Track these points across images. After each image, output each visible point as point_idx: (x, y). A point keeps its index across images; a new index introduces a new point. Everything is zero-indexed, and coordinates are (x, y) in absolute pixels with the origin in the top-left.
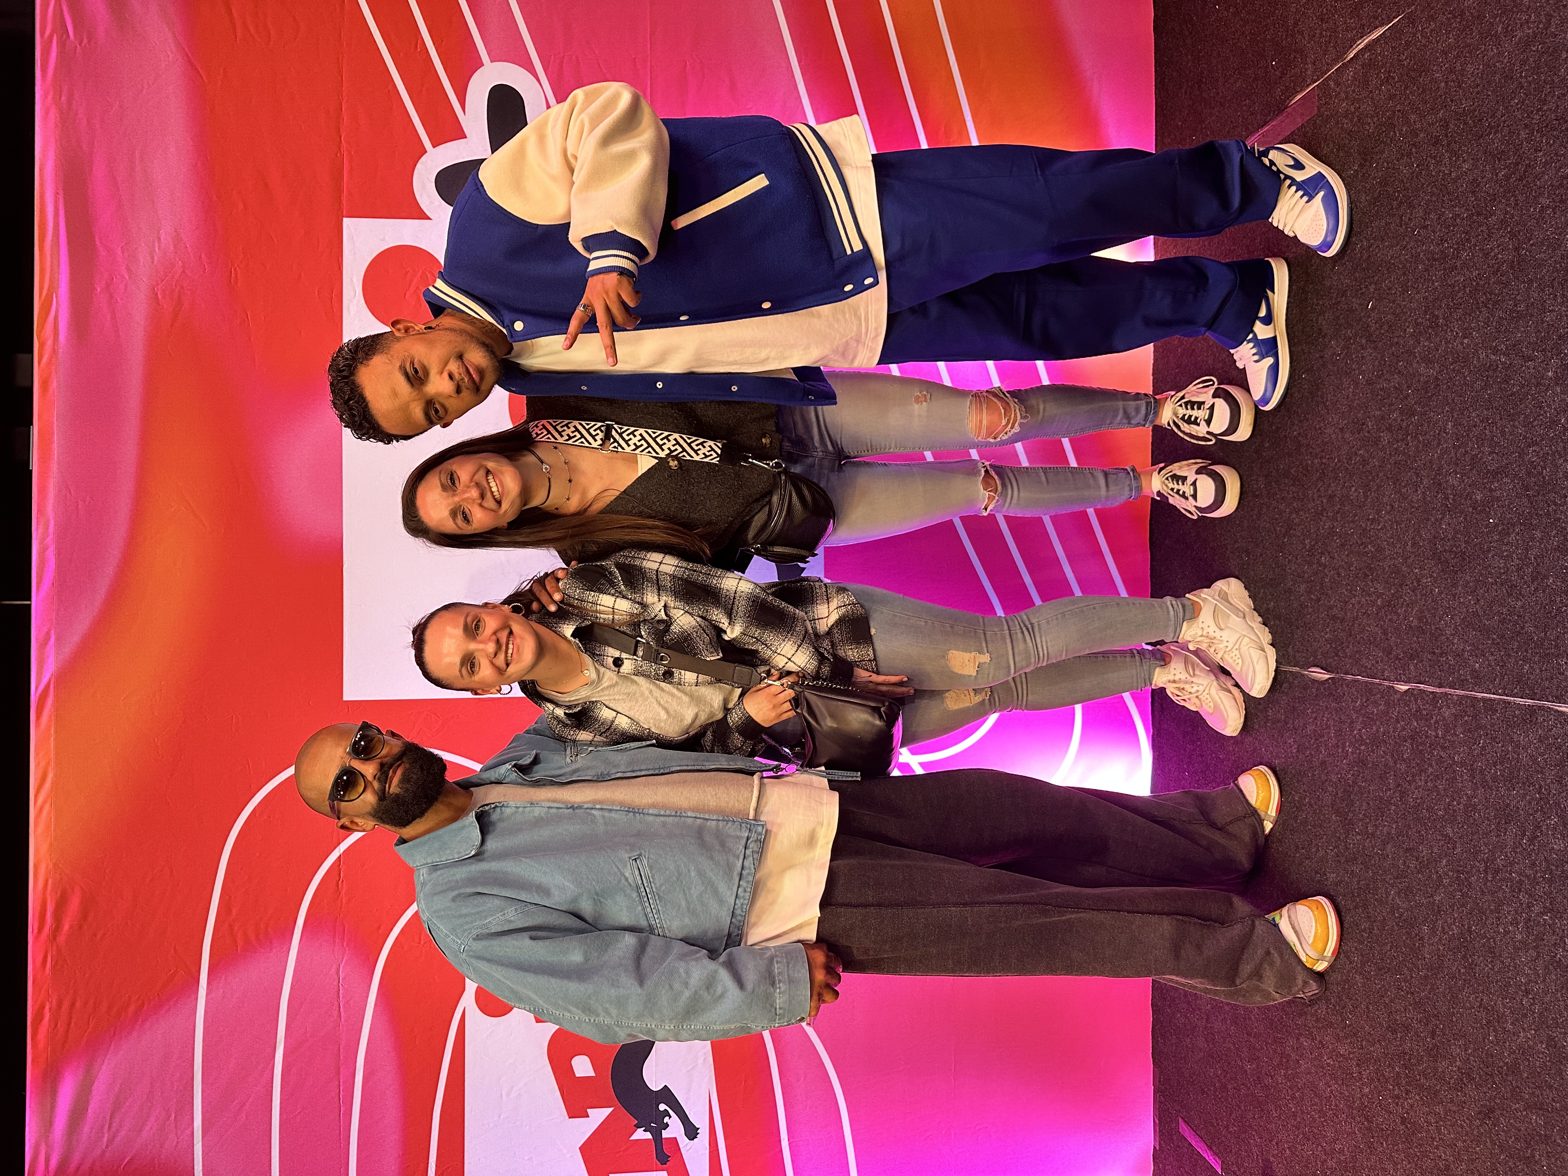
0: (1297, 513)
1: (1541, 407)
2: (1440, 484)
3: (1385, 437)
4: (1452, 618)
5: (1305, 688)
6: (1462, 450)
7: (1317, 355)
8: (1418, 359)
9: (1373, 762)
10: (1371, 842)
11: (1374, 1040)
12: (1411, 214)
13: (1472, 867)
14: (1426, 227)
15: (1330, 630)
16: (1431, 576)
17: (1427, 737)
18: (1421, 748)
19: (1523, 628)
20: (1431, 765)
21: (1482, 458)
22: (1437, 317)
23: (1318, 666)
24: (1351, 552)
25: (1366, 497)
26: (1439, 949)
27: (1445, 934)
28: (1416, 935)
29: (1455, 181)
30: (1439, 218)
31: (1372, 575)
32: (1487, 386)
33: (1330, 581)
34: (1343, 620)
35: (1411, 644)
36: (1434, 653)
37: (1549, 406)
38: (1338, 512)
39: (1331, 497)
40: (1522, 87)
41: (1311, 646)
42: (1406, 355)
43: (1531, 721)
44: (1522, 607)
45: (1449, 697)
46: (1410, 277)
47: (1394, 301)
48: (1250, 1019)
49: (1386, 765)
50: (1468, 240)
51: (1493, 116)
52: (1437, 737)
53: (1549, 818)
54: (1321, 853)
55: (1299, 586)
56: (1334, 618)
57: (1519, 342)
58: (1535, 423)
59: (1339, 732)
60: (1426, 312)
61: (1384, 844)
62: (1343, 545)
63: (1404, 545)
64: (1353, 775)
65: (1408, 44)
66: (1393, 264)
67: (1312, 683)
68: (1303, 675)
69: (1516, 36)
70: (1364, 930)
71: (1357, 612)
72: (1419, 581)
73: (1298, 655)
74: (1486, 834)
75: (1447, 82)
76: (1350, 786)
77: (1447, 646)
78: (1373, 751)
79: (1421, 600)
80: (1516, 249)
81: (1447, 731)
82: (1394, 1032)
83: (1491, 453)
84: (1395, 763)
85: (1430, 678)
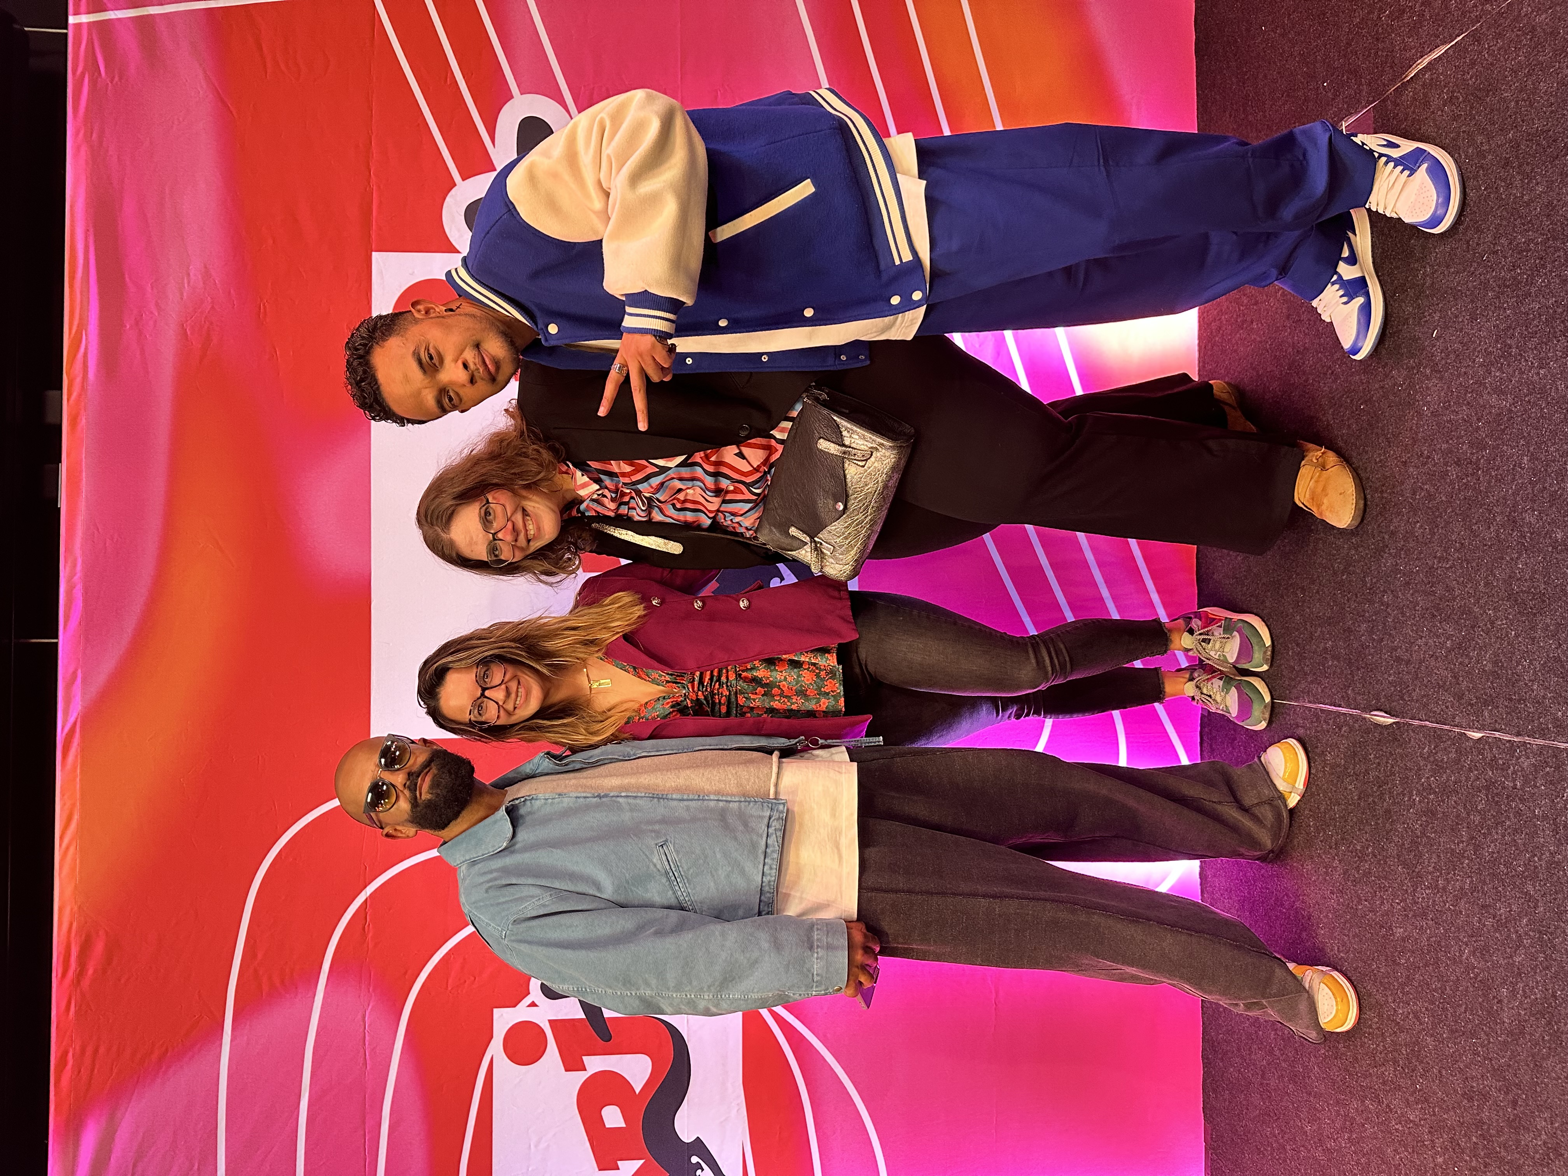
0: (1356, 549)
2: (1515, 522)
3: (1453, 472)
4: (1531, 663)
5: (1368, 731)
6: (1539, 486)
7: (1377, 386)
8: (1489, 390)
9: (1443, 813)
10: (1442, 896)
11: (1448, 1106)
12: (1479, 239)
13: (1557, 928)
14: (1496, 252)
15: (1395, 672)
16: (1507, 618)
17: (1503, 788)
18: (1496, 799)
20: (1509, 818)
22: (1510, 347)
23: (1381, 710)
24: (1418, 591)
25: (1433, 534)
26: (1520, 1014)
27: (1526, 998)
28: (1494, 997)
29: (1528, 205)
30: (1510, 243)
31: (1440, 615)
33: (1393, 620)
34: (1408, 662)
35: (1485, 688)
36: (1511, 700)
38: (1401, 549)
39: (1393, 534)
41: (1373, 688)
42: (1476, 386)
45: (1528, 746)
46: (1479, 304)
47: (1461, 330)
48: (1309, 1077)
49: (1458, 816)
50: (1544, 266)
52: (1515, 787)
54: (1386, 907)
55: (1359, 626)
56: (1398, 660)
59: (1405, 780)
60: (1497, 341)
61: (1457, 899)
62: (1408, 583)
63: (1476, 584)
64: (1421, 825)
65: (1473, 63)
66: (1459, 291)
67: (1374, 728)
68: (1365, 718)
70: (1435, 990)
71: (1424, 654)
72: (1492, 623)
73: (1359, 698)
75: (1517, 102)
76: (1418, 837)
77: (1526, 693)
78: (1443, 801)
79: (1495, 642)
81: (1526, 782)
82: (1471, 1099)
84: (1468, 814)
85: (1506, 725)
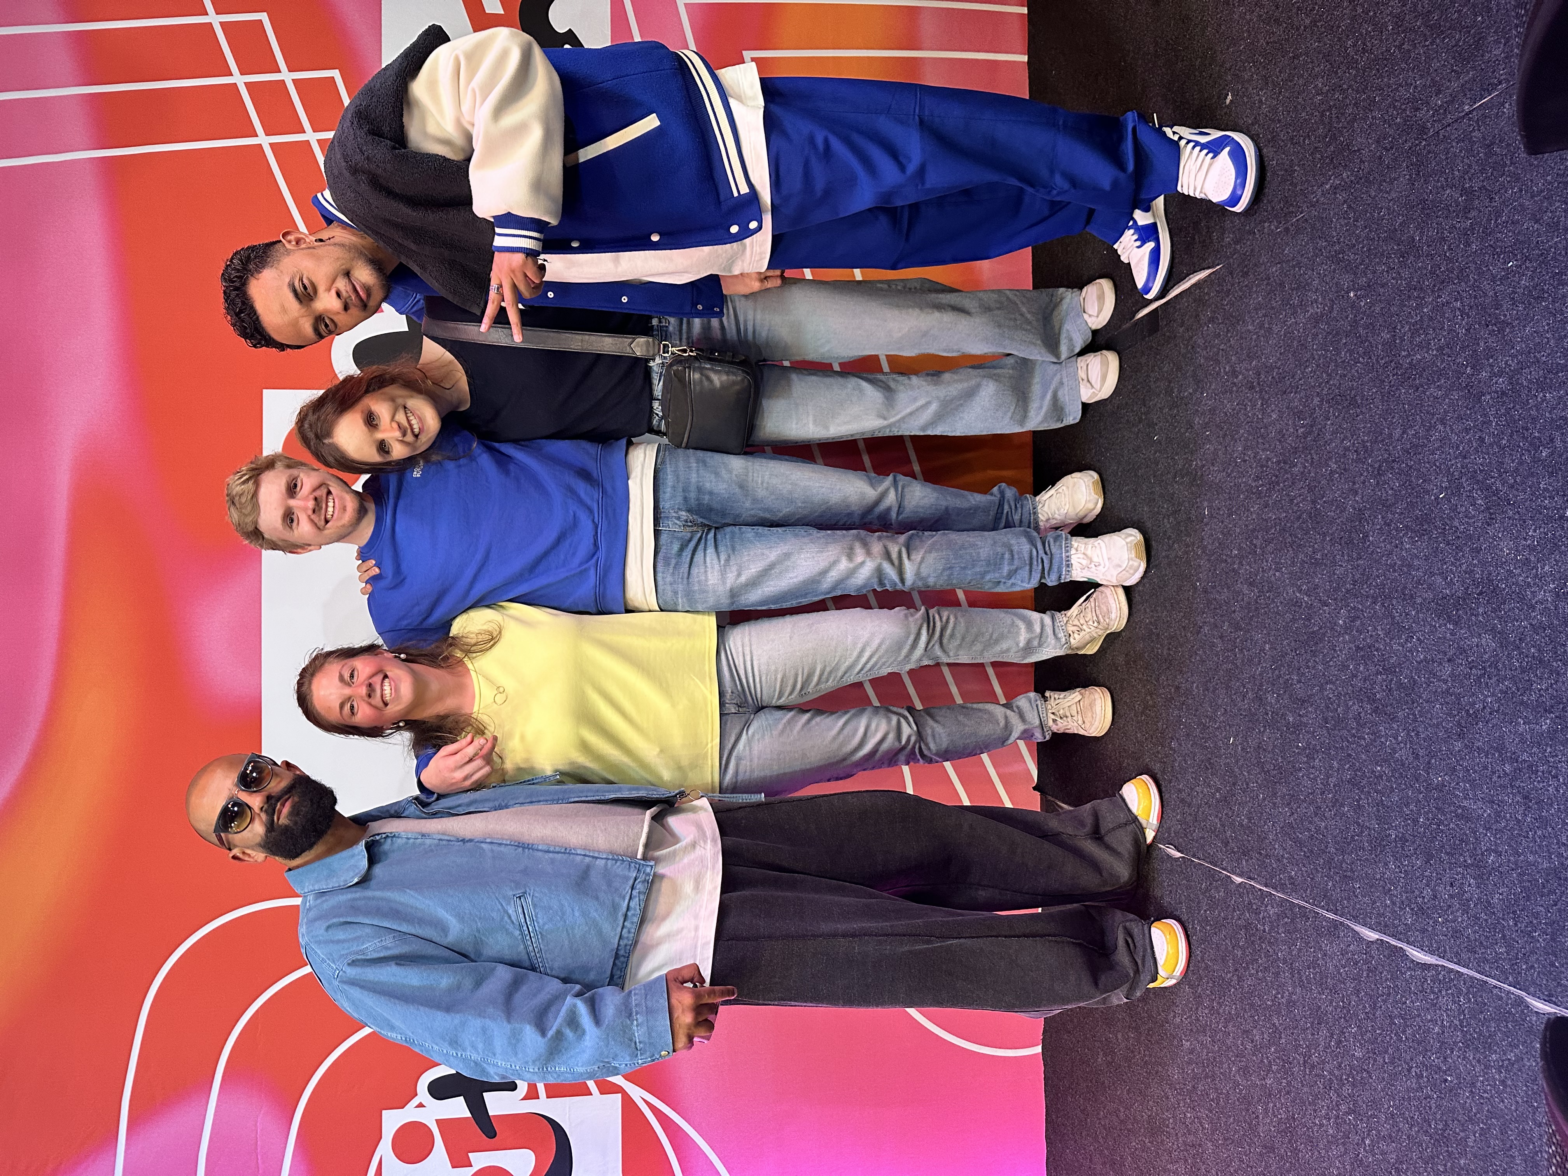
0: (1151, 695)
1: (1335, 650)
2: (1261, 699)
4: (1273, 825)
5: (1161, 862)
6: (1277, 672)
7: (1164, 554)
10: (1216, 1018)
12: (1234, 446)
13: (1294, 1059)
14: (1245, 461)
15: (1181, 811)
16: (1257, 782)
17: (1257, 930)
18: (1252, 939)
19: (1326, 847)
20: (1260, 957)
21: (1292, 685)
22: (1255, 547)
23: (1171, 844)
24: (1195, 744)
25: (1205, 695)
26: (1271, 1130)
27: (1274, 1117)
28: (1253, 1113)
30: (1255, 457)
31: (1212, 769)
32: (1294, 620)
34: (1189, 805)
35: (1243, 840)
36: (1261, 854)
37: (1340, 650)
38: (1183, 704)
39: (1177, 688)
40: (1314, 359)
42: (1234, 573)
43: (1334, 934)
44: (1326, 828)
45: (1273, 896)
46: (1234, 503)
47: (1222, 522)
49: (1226, 949)
50: (1278, 484)
51: (1293, 377)
52: (1264, 931)
53: (1350, 1026)
56: (1183, 801)
57: (1317, 587)
58: (1331, 663)
59: (1189, 908)
60: (1247, 539)
61: (1227, 1021)
62: (1188, 735)
65: (1228, 292)
66: (1221, 487)
69: (1308, 311)
70: (1212, 1100)
71: (1200, 800)
72: (1247, 784)
74: (1305, 1030)
77: (1270, 850)
79: (1249, 801)
80: (1314, 502)
81: (1272, 928)
83: (1299, 681)
84: (1233, 947)
85: (1258, 876)
